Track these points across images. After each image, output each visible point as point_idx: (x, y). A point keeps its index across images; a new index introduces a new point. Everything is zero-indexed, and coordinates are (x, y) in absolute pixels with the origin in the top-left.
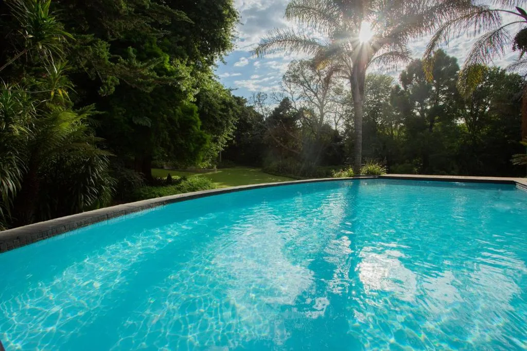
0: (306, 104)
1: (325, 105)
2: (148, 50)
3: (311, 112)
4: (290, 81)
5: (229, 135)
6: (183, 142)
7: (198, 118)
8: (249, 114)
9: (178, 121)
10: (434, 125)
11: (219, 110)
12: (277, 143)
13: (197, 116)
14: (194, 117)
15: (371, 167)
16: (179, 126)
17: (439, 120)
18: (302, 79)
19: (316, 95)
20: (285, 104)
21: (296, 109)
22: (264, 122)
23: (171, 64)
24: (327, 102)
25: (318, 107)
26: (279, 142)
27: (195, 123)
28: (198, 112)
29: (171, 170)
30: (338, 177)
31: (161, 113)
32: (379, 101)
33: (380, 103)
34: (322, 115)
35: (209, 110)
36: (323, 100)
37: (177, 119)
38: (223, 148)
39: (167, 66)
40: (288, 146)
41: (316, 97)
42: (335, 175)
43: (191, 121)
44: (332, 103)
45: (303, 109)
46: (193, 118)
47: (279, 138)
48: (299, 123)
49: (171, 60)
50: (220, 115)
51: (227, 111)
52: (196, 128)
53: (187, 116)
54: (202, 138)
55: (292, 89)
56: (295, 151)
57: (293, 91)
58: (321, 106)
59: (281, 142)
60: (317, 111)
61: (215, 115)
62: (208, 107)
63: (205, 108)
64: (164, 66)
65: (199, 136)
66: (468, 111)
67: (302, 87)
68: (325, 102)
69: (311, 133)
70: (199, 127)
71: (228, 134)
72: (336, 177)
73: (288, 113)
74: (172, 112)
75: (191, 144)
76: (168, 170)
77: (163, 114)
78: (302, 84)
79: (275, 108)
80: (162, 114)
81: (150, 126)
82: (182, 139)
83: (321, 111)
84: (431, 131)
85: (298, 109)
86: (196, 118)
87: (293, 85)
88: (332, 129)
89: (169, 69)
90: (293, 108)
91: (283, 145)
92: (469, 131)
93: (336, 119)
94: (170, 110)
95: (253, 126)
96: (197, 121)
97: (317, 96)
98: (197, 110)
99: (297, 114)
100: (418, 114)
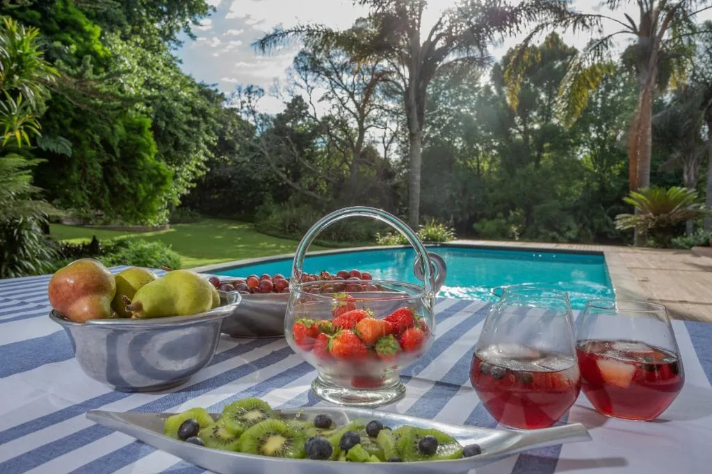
0: (335, 111)
1: (366, 115)
2: (62, 16)
3: (342, 124)
4: (305, 68)
5: (197, 167)
6: (125, 181)
7: (152, 140)
8: (230, 123)
9: (118, 147)
10: (543, 157)
11: (185, 123)
12: (281, 179)
13: (149, 135)
14: (145, 138)
15: (432, 230)
16: (118, 155)
17: (550, 149)
18: (327, 65)
19: (352, 95)
20: (297, 107)
21: (315, 119)
22: (258, 141)
23: (104, 43)
24: (370, 110)
25: (355, 116)
26: (284, 176)
27: (147, 149)
28: (150, 129)
29: (77, 226)
30: (384, 244)
31: (89, 131)
32: (458, 110)
33: (460, 113)
34: (362, 130)
35: (167, 123)
36: (364, 106)
37: (115, 142)
38: (187, 188)
39: (98, 47)
40: (301, 185)
41: (351, 99)
42: (381, 240)
43: (139, 145)
44: (380, 111)
45: (330, 118)
46: (145, 140)
47: (284, 169)
48: (320, 143)
49: (102, 34)
50: (185, 131)
51: (197, 124)
52: (148, 157)
53: (133, 136)
54: (160, 175)
55: (309, 82)
56: (313, 194)
57: (312, 85)
58: (362, 117)
59: (288, 175)
60: (353, 124)
61: (176, 132)
62: (165, 118)
63: (159, 119)
64: (91, 46)
65: (155, 172)
66: (594, 135)
67: (327, 79)
68: (366, 109)
69: (342, 163)
70: (153, 156)
71: (195, 164)
72: (381, 245)
73: (301, 125)
74: (109, 130)
75: (141, 185)
76: (70, 226)
77: (93, 133)
78: (328, 74)
79: (278, 115)
80: (90, 133)
81: (69, 154)
82: (125, 177)
83: (360, 123)
84: (538, 166)
85: (319, 118)
86: (148, 140)
87: (310, 76)
88: (379, 158)
89: (102, 53)
90: (311, 116)
91: (291, 183)
92: (595, 168)
93: (386, 139)
94: (105, 126)
95: (238, 146)
96: (150, 144)
97: (353, 98)
98: (150, 126)
99: (318, 127)
100: (519, 137)
